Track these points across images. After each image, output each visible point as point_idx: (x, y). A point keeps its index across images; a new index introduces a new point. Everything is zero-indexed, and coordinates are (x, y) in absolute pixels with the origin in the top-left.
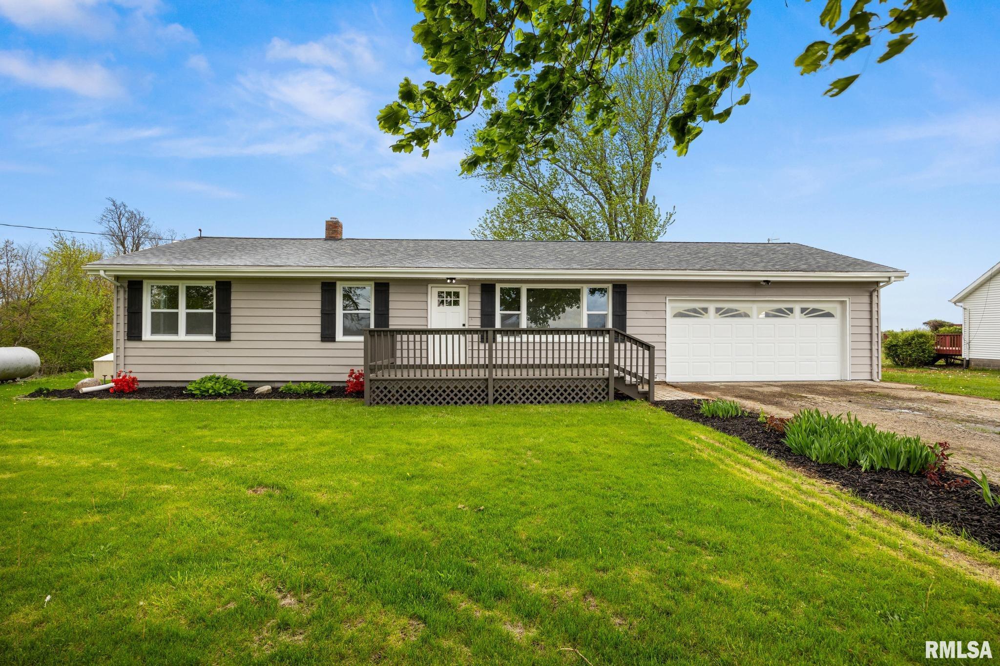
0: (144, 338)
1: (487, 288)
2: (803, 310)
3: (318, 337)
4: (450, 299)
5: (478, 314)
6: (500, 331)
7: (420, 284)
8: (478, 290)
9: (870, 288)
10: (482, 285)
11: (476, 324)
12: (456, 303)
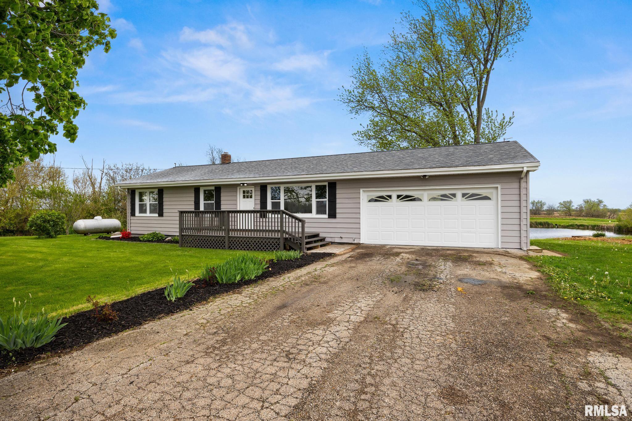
0: (136, 215)
1: (263, 188)
2: (464, 195)
4: (247, 195)
5: (259, 202)
6: (270, 212)
7: (233, 187)
8: (259, 188)
10: (261, 186)
11: (258, 208)
12: (251, 197)
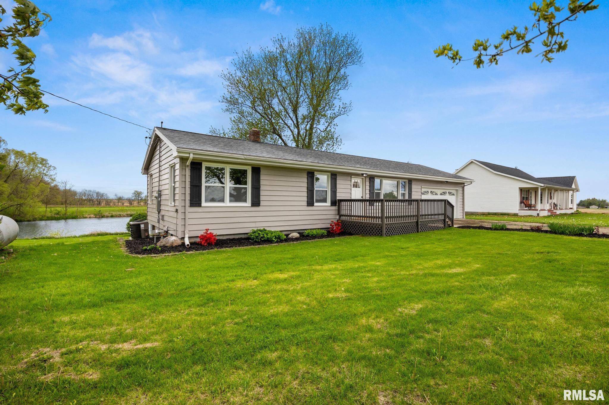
3: (305, 203)
9: (462, 185)
